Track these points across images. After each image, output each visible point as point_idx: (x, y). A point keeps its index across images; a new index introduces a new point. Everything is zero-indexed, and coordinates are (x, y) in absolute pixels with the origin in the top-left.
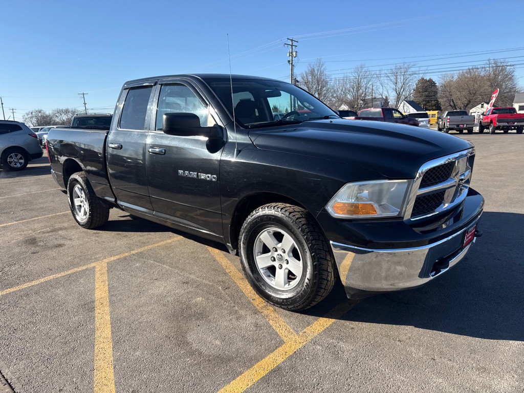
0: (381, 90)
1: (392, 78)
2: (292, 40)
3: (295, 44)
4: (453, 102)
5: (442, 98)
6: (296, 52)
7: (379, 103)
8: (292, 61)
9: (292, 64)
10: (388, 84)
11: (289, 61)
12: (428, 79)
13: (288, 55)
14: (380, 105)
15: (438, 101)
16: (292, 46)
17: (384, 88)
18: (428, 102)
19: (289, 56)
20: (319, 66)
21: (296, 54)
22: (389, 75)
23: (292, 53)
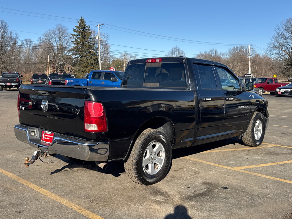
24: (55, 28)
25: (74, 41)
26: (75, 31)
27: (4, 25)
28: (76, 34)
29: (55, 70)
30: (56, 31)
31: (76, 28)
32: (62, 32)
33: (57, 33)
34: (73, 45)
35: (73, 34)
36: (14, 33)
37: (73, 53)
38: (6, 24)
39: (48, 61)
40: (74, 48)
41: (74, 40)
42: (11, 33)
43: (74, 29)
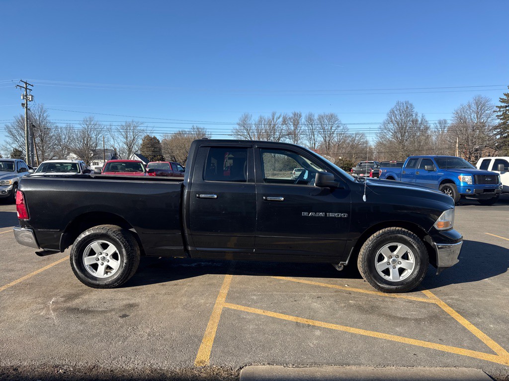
0: (112, 142)
1: (123, 133)
2: (26, 83)
3: (29, 87)
4: (174, 157)
5: (166, 154)
6: (32, 96)
7: (109, 154)
8: (27, 104)
9: (27, 107)
10: (118, 138)
11: (23, 105)
12: (152, 137)
13: (22, 98)
14: (110, 156)
15: (163, 156)
16: (26, 89)
17: (115, 141)
18: (155, 156)
19: (24, 99)
20: (41, 112)
21: (32, 98)
22: (121, 130)
23: (26, 96)
24: (472, 101)
25: (501, 116)
26: (503, 101)
27: (408, 106)
28: (503, 104)
29: (468, 156)
30: (473, 105)
31: (505, 97)
32: (481, 105)
33: (474, 107)
34: (498, 122)
35: (500, 106)
36: (420, 115)
37: (498, 132)
38: (411, 105)
39: (457, 146)
40: (500, 125)
41: (499, 114)
42: (416, 115)
43: (501, 99)
